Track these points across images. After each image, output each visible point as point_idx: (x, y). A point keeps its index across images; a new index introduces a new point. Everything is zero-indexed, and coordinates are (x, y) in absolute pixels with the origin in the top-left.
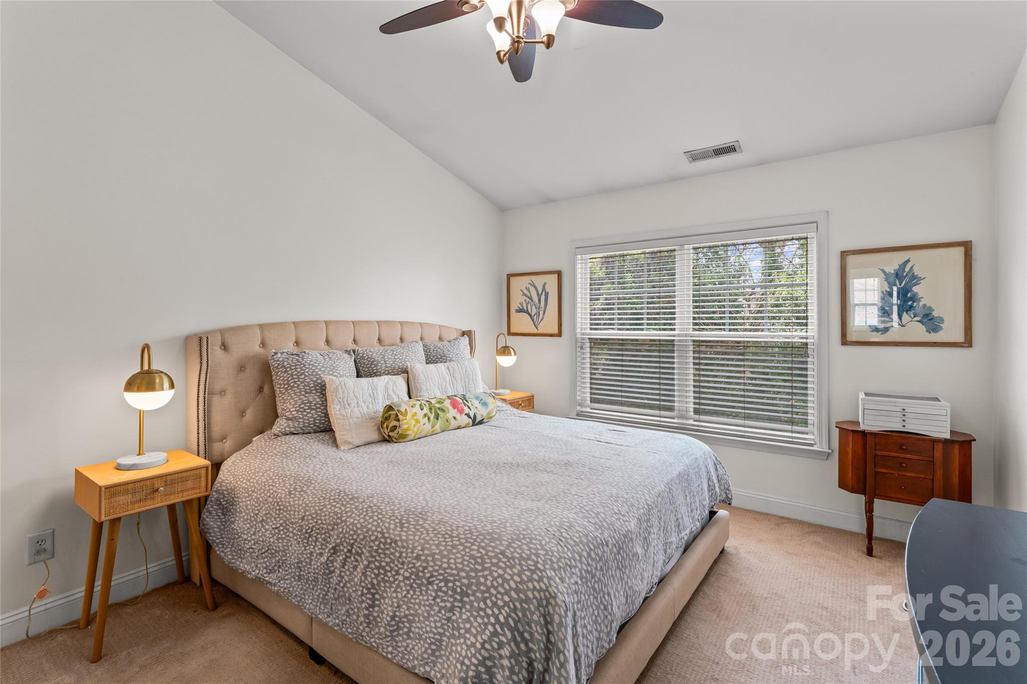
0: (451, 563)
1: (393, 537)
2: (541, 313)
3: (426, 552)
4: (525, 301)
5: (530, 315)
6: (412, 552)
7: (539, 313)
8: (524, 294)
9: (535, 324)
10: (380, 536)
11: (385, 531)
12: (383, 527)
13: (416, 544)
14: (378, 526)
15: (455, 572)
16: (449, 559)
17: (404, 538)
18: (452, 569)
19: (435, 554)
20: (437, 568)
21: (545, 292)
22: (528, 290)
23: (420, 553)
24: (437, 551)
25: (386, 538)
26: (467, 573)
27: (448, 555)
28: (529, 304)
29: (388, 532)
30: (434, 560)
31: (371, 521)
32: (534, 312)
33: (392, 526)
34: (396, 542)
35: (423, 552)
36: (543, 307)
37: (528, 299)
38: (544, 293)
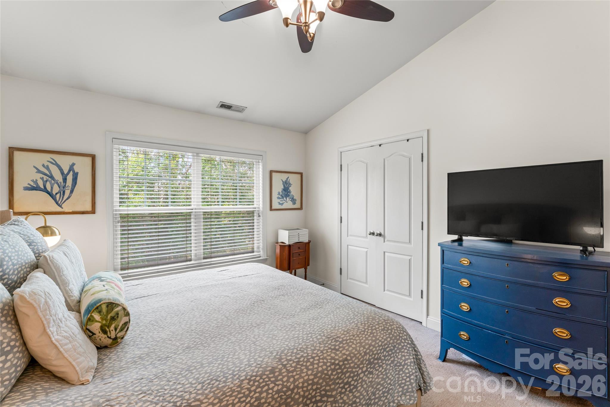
0: (381, 340)
1: (341, 359)
2: (67, 192)
3: (367, 347)
4: (42, 179)
5: (50, 194)
6: (361, 354)
7: (64, 192)
8: (39, 171)
9: (57, 203)
10: (333, 367)
11: (333, 361)
12: (329, 361)
13: (358, 349)
14: (325, 364)
15: (386, 342)
16: (378, 339)
17: (347, 353)
18: (384, 342)
19: (371, 343)
20: (378, 348)
21: (74, 171)
22: (47, 168)
23: (365, 350)
24: (370, 341)
25: (338, 364)
26: (389, 337)
27: (376, 338)
28: (48, 183)
29: (335, 360)
30: (374, 346)
31: (316, 366)
32: (56, 189)
33: (333, 355)
34: (346, 359)
35: (366, 348)
36: (70, 186)
37: (45, 178)
38: (71, 173)
